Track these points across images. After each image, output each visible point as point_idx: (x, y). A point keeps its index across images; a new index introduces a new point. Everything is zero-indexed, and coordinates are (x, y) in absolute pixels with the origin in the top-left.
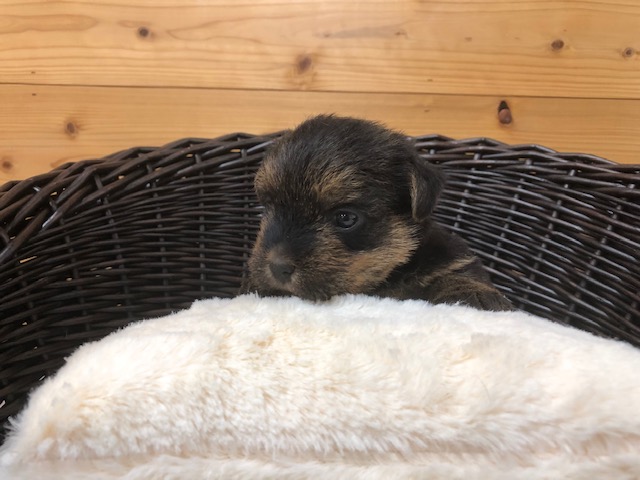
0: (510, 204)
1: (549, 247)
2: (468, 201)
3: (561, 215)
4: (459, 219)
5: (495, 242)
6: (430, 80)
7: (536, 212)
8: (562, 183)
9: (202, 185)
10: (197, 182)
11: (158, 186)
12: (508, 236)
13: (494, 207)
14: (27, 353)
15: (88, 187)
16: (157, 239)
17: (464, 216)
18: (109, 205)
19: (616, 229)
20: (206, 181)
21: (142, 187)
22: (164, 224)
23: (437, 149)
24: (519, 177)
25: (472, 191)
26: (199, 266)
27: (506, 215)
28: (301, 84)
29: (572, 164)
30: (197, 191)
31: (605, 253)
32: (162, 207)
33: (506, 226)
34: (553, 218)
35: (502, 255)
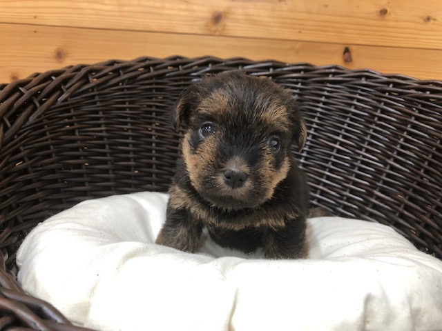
0: (350, 105)
1: (375, 131)
2: (325, 103)
3: (383, 111)
4: (318, 115)
5: (341, 129)
6: (300, 32)
7: (368, 110)
8: (384, 92)
9: (154, 86)
10: (151, 84)
11: (127, 84)
12: (349, 125)
13: (341, 107)
14: (50, 176)
15: (84, 81)
16: (126, 118)
17: (321, 113)
18: (97, 93)
19: (417, 119)
20: (157, 84)
21: (117, 84)
22: (131, 109)
23: (305, 71)
24: (357, 89)
25: (327, 97)
26: (151, 138)
27: (348, 112)
28: (215, 31)
29: (391, 80)
30: (151, 90)
31: (410, 133)
32: (129, 98)
33: (348, 119)
34: (378, 113)
35: (345, 137)
